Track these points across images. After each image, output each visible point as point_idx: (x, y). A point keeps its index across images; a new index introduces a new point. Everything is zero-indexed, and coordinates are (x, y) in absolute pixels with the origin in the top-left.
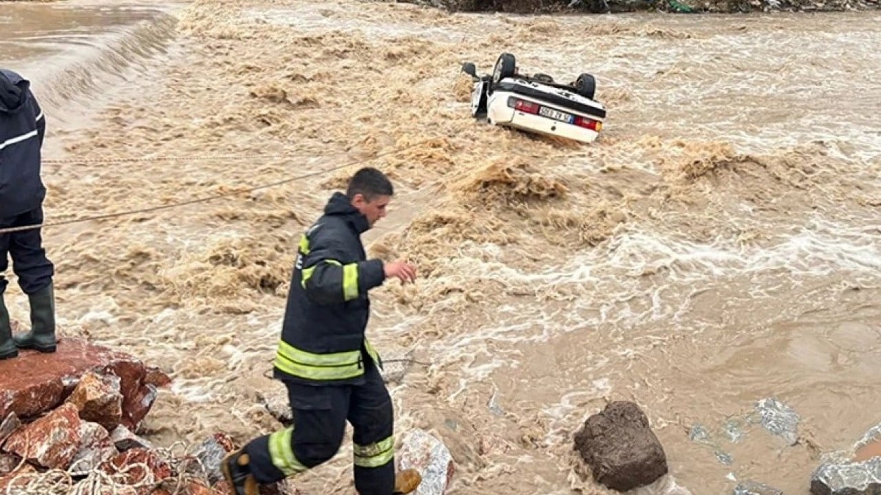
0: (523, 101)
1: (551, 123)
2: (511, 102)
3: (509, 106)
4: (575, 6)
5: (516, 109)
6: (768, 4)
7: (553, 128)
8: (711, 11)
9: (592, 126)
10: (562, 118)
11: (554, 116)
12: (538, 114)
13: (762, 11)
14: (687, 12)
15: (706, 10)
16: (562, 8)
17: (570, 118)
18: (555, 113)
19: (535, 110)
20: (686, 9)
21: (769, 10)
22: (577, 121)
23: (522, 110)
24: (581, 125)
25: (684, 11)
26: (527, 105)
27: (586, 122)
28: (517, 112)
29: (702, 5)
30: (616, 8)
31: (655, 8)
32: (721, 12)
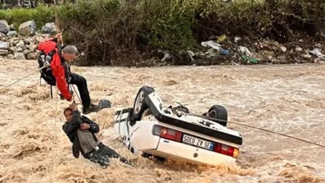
0: (167, 129)
1: (193, 150)
2: (156, 130)
3: (154, 134)
4: (167, 60)
5: (161, 137)
6: (317, 57)
7: (196, 155)
8: (274, 63)
9: (230, 152)
10: (203, 145)
11: (195, 144)
12: (181, 141)
13: (313, 62)
14: (255, 64)
15: (270, 62)
16: (157, 62)
17: (210, 145)
18: (197, 140)
19: (179, 138)
20: (254, 61)
21: (318, 61)
22: (216, 148)
23: (166, 137)
24: (220, 151)
25: (252, 63)
26: (171, 133)
27: (225, 149)
28: (162, 140)
29: (267, 58)
30: (200, 61)
31: (230, 61)
32: (282, 63)
